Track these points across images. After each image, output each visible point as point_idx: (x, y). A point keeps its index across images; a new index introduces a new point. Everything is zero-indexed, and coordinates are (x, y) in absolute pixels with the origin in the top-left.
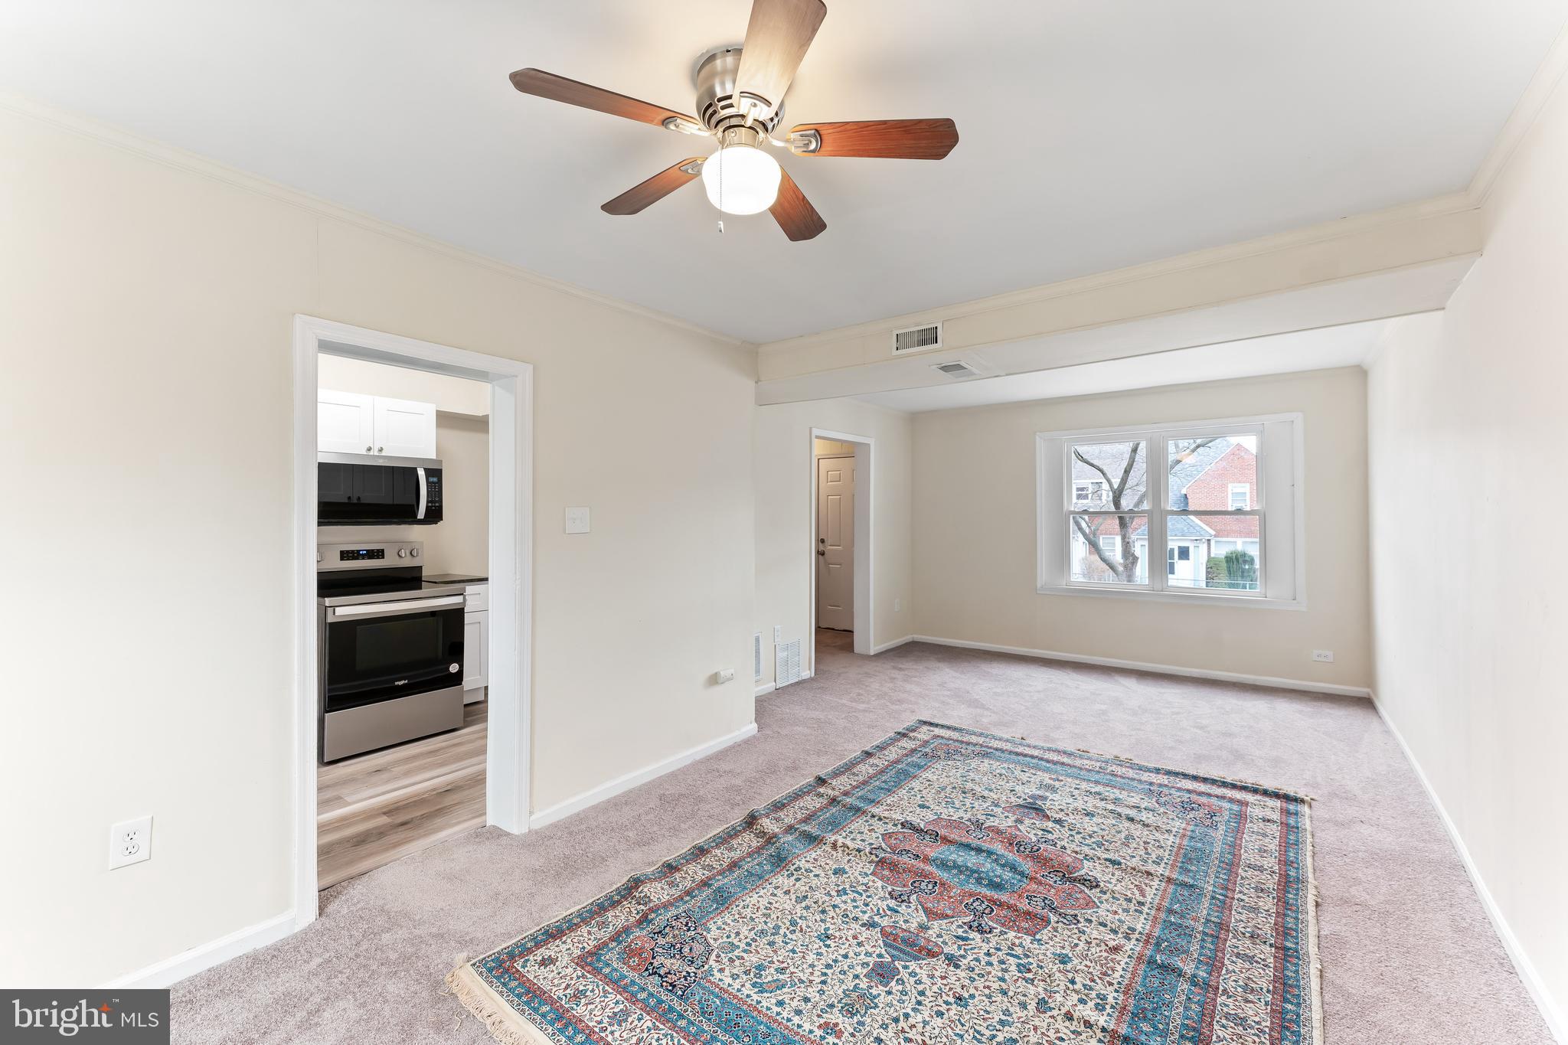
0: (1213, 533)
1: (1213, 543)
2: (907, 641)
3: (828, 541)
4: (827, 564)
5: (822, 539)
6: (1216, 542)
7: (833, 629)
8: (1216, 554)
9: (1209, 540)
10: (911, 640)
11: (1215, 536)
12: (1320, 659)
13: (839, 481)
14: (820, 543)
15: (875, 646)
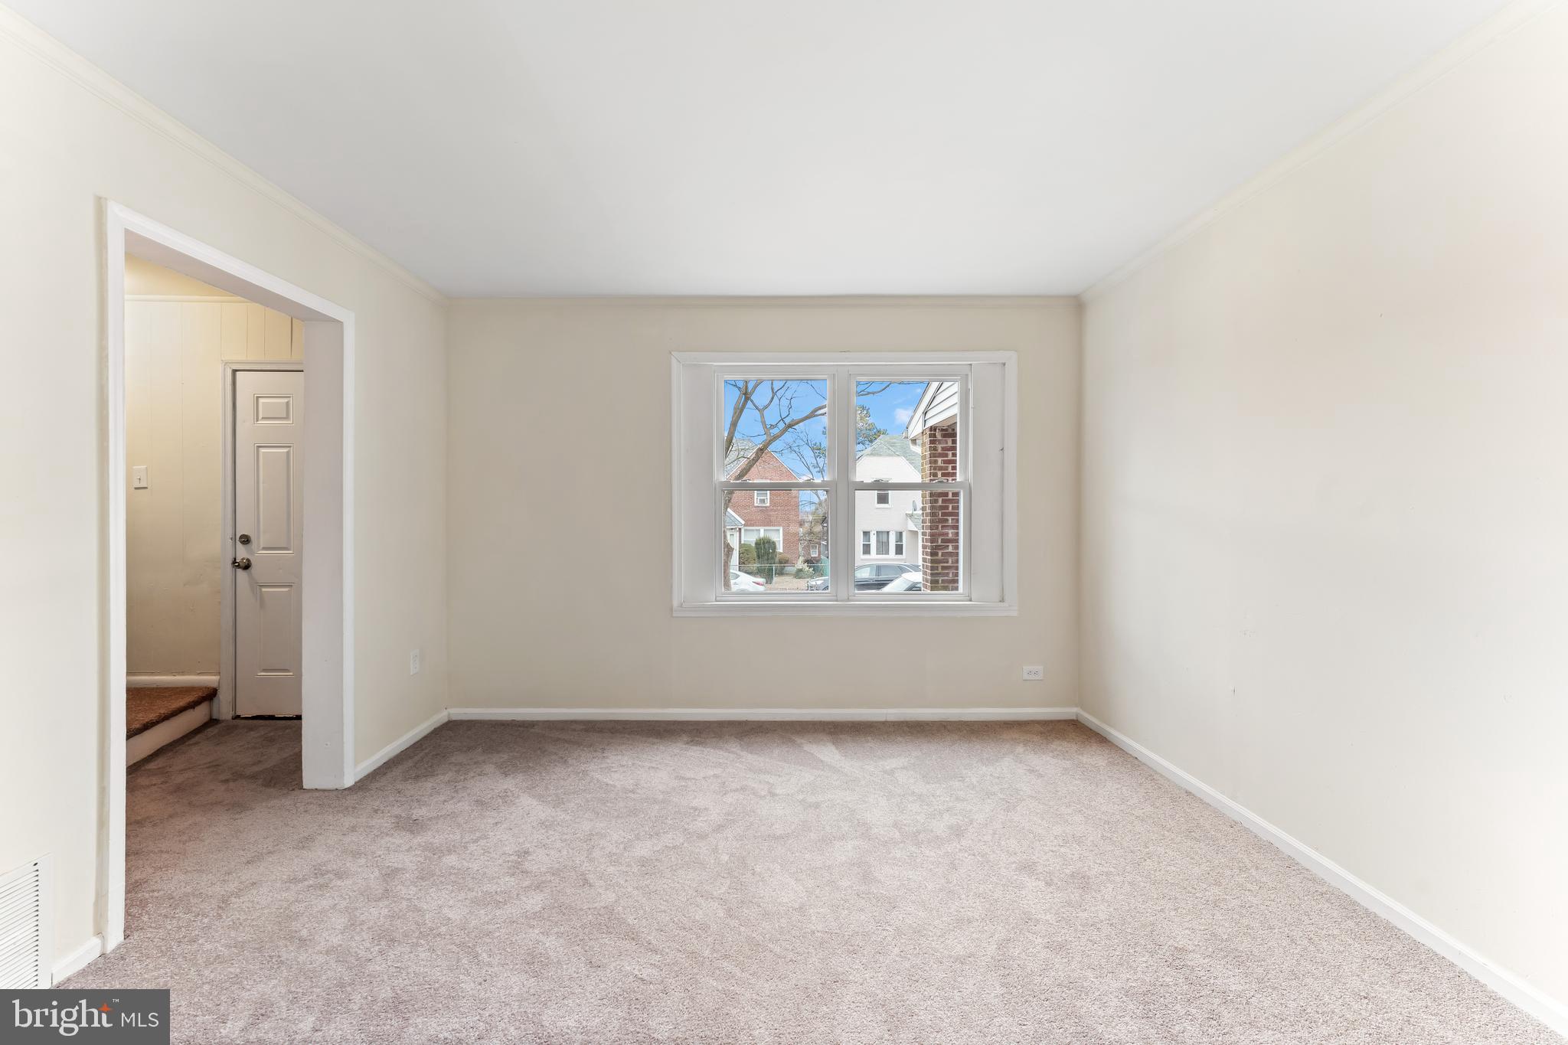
0: (743, 522)
1: (743, 531)
2: (436, 726)
3: (260, 540)
4: (256, 586)
5: (242, 536)
6: (745, 530)
7: (272, 718)
8: (745, 541)
9: (740, 529)
10: (446, 720)
11: (745, 525)
12: (1032, 677)
13: (287, 418)
14: (239, 544)
15: (356, 763)
